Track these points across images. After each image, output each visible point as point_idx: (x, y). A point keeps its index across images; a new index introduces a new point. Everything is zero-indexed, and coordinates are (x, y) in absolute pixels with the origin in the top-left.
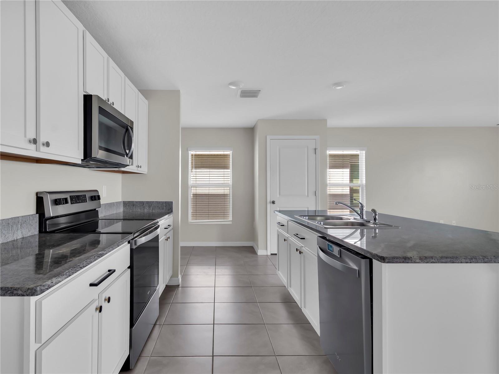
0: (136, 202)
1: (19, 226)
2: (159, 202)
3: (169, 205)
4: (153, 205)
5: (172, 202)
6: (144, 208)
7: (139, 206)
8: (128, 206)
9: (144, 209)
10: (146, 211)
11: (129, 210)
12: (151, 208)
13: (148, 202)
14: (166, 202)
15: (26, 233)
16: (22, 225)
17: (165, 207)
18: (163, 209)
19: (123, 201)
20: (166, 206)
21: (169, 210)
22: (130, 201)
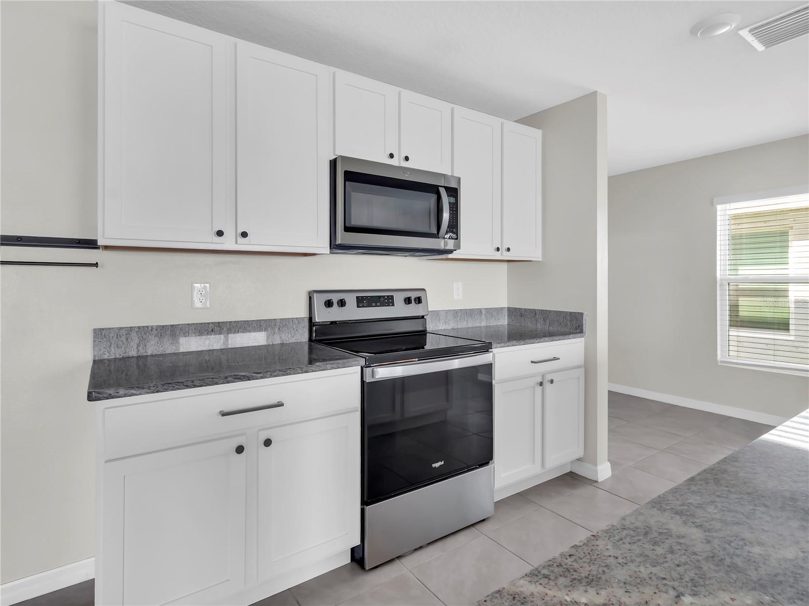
0: (525, 310)
1: (277, 329)
2: (560, 311)
3: (577, 319)
4: (549, 317)
5: (582, 314)
6: (536, 321)
7: (528, 316)
8: (515, 316)
9: (536, 324)
10: (539, 327)
11: (516, 323)
12: (548, 324)
13: (543, 312)
14: (571, 313)
15: (287, 339)
16: (281, 329)
17: (569, 323)
18: (566, 325)
19: (508, 308)
20: (571, 321)
21: (576, 329)
22: (517, 308)
